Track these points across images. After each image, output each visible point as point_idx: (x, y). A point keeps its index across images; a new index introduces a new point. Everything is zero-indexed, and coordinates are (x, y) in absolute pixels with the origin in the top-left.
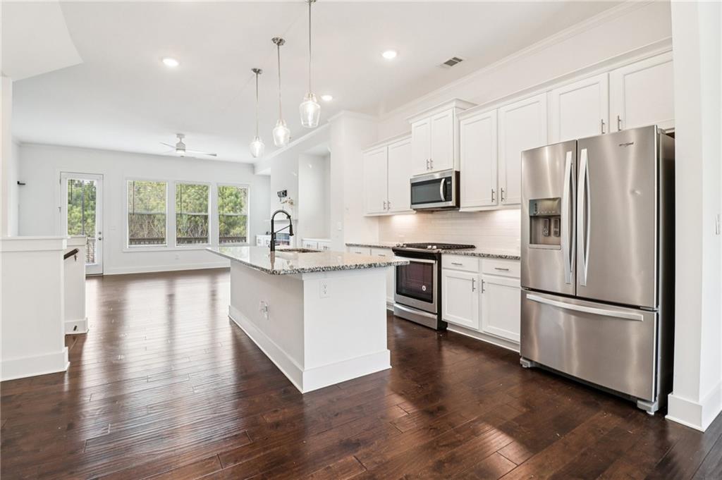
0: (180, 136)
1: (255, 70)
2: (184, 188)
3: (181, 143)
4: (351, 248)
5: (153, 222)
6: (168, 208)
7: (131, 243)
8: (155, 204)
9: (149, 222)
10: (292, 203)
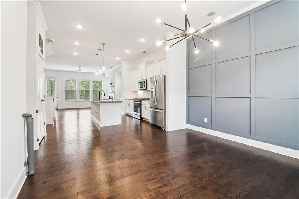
0: (80, 67)
1: (96, 54)
2: (82, 82)
3: (80, 69)
4: (126, 100)
5: (73, 92)
6: (77, 88)
7: (65, 99)
8: (74, 85)
9: (71, 93)
10: (113, 87)
